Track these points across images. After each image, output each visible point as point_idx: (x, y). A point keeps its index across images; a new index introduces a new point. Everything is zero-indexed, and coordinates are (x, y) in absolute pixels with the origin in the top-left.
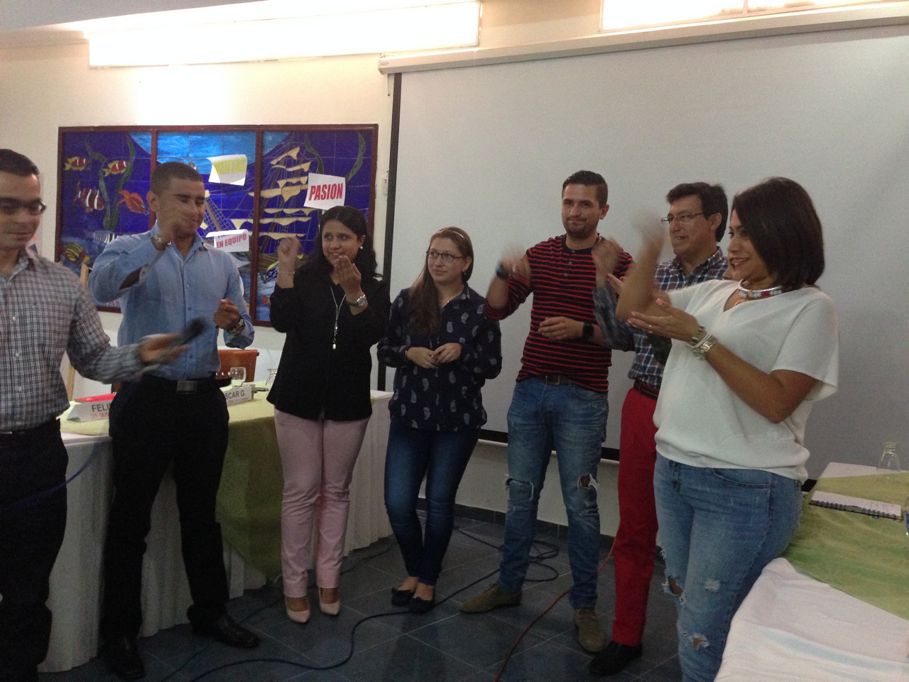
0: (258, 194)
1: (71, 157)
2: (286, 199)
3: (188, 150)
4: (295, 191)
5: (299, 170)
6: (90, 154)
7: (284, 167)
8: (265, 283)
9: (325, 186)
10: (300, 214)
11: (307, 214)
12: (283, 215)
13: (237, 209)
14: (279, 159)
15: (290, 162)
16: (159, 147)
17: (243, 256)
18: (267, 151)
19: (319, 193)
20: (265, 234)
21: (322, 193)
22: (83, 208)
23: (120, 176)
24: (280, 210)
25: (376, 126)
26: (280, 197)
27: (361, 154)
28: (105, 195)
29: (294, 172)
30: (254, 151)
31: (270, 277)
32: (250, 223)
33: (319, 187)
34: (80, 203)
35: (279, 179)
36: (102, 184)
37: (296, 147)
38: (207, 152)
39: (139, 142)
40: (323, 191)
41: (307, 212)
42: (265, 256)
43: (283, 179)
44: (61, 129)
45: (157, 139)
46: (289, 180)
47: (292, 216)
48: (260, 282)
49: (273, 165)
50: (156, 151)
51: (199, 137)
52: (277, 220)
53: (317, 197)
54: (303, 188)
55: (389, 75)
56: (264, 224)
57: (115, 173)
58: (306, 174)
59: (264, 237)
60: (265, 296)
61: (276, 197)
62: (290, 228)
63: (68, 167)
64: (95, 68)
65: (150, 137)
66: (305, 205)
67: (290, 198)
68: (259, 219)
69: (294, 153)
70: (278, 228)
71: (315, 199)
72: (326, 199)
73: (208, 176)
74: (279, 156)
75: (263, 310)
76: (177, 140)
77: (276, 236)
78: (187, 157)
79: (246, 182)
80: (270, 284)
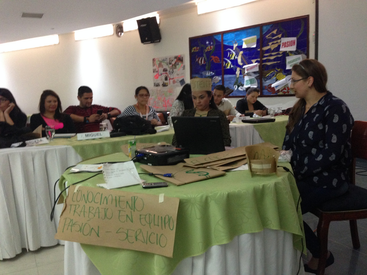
0: (261, 50)
1: (194, 47)
2: (272, 49)
3: (234, 38)
4: (276, 46)
5: (277, 38)
6: (200, 45)
7: (271, 38)
8: (265, 81)
9: (288, 42)
12: (271, 55)
13: (253, 56)
14: (269, 35)
15: (273, 35)
17: (256, 73)
18: (264, 33)
19: (285, 45)
20: (265, 63)
22: (199, 64)
23: (210, 51)
25: (308, 16)
26: (270, 49)
27: (302, 27)
28: (206, 58)
29: (275, 39)
30: (259, 34)
31: (267, 79)
32: (259, 60)
33: (285, 43)
34: (198, 62)
35: (269, 42)
36: (205, 55)
37: (275, 29)
38: (242, 37)
39: (217, 38)
40: (287, 44)
41: (281, 53)
42: (265, 71)
43: (271, 42)
44: (190, 38)
45: (223, 36)
46: (273, 42)
47: (275, 55)
48: (263, 81)
49: (266, 38)
50: (223, 40)
51: (238, 33)
52: (269, 58)
54: (279, 44)
56: (264, 60)
57: (209, 50)
58: (280, 39)
59: (264, 65)
60: (265, 86)
61: (268, 49)
62: (274, 60)
63: (193, 51)
64: (200, 15)
65: (221, 36)
66: (280, 50)
67: (274, 49)
68: (262, 58)
69: (275, 32)
70: (269, 61)
71: (284, 47)
72: (288, 47)
73: (242, 46)
74: (269, 34)
75: (265, 91)
76: (230, 35)
77: (269, 64)
78: (234, 40)
79: (256, 46)
80: (267, 81)
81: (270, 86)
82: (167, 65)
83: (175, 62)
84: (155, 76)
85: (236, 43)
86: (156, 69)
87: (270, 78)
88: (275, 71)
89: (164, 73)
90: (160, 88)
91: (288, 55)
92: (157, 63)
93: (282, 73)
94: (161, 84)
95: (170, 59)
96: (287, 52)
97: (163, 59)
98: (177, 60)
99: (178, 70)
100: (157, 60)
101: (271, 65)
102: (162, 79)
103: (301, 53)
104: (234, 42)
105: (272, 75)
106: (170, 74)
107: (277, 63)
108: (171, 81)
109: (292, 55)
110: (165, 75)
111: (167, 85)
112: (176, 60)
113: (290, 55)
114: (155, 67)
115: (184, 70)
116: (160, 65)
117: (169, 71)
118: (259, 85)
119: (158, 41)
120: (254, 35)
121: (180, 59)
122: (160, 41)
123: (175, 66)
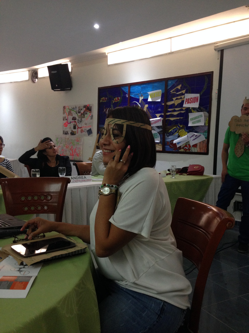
0: (165, 104)
1: (102, 98)
2: (176, 105)
3: (140, 91)
4: (180, 101)
5: (181, 93)
6: (108, 95)
7: (175, 93)
8: (168, 137)
9: (191, 98)
10: (182, 110)
11: (184, 110)
12: (175, 111)
13: (158, 110)
14: (174, 90)
15: (178, 90)
16: (131, 91)
17: (160, 127)
18: (169, 88)
19: (189, 101)
20: (168, 118)
21: (190, 101)
22: (106, 115)
23: (118, 102)
24: (174, 109)
25: (212, 72)
26: (174, 104)
27: (206, 84)
29: (179, 94)
30: (164, 88)
31: (170, 134)
32: (162, 115)
33: (189, 99)
35: (173, 97)
37: (180, 84)
38: (147, 90)
39: (124, 90)
40: (191, 100)
41: (184, 109)
42: (168, 127)
43: (175, 97)
44: (99, 88)
45: (130, 88)
46: (177, 97)
47: (178, 111)
48: (166, 136)
49: (171, 92)
50: (130, 93)
51: (145, 85)
52: (172, 113)
53: (188, 103)
54: (183, 100)
55: (218, 51)
56: (168, 115)
57: (116, 102)
58: (184, 94)
60: (168, 142)
61: (172, 104)
62: (177, 116)
63: (101, 101)
64: (110, 65)
65: (128, 88)
66: (184, 106)
67: (178, 104)
68: (166, 113)
69: (179, 87)
70: (173, 116)
71: (187, 104)
72: (191, 103)
73: (148, 99)
74: (174, 88)
75: (167, 147)
76: (137, 87)
77: (172, 119)
78: (140, 93)
79: (161, 100)
80: (170, 137)
81: (171, 142)
82: (76, 113)
83: (84, 112)
84: (65, 124)
85: (141, 96)
86: (65, 117)
87: (172, 134)
88: (178, 127)
89: (73, 122)
90: (69, 136)
91: (191, 112)
92: (67, 111)
93: (184, 129)
94: (69, 132)
95: (80, 108)
96: (190, 109)
97: (73, 107)
98: (86, 109)
99: (87, 119)
100: (67, 108)
101: (174, 120)
102: (70, 128)
103: (203, 111)
104: (140, 95)
105: (174, 131)
106: (79, 123)
107: (180, 119)
108: (79, 130)
109: (195, 112)
110: (74, 123)
111: (75, 134)
112: (84, 109)
113: (192, 112)
114: (65, 115)
115: (92, 120)
116: (70, 113)
117: (78, 120)
118: (162, 141)
119: (69, 89)
120: (159, 89)
121: (88, 109)
122: (71, 90)
123: (83, 115)
